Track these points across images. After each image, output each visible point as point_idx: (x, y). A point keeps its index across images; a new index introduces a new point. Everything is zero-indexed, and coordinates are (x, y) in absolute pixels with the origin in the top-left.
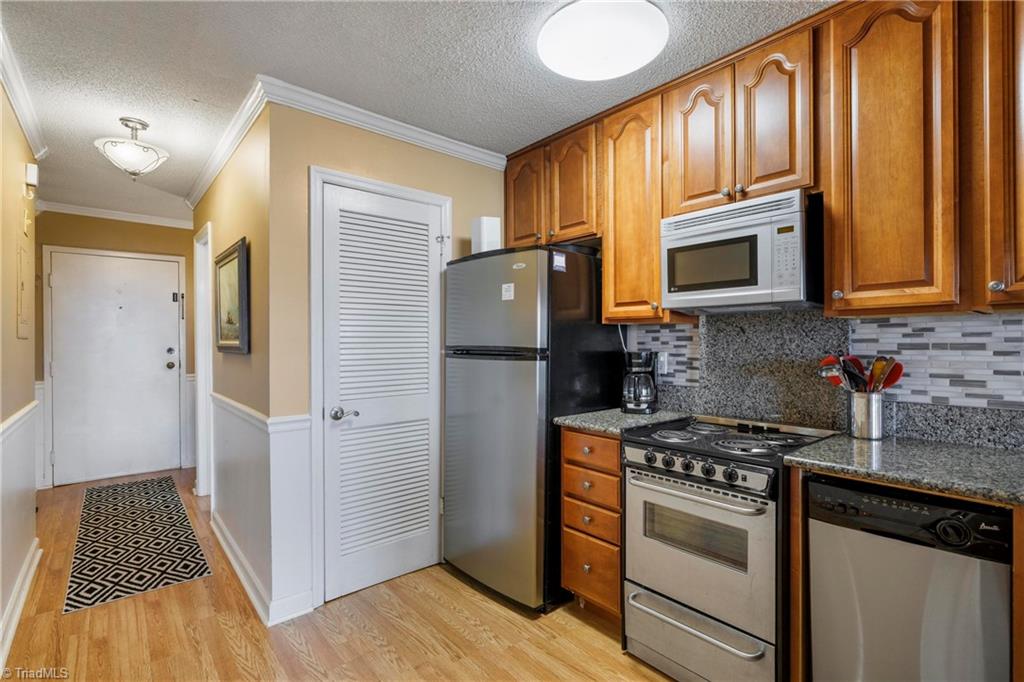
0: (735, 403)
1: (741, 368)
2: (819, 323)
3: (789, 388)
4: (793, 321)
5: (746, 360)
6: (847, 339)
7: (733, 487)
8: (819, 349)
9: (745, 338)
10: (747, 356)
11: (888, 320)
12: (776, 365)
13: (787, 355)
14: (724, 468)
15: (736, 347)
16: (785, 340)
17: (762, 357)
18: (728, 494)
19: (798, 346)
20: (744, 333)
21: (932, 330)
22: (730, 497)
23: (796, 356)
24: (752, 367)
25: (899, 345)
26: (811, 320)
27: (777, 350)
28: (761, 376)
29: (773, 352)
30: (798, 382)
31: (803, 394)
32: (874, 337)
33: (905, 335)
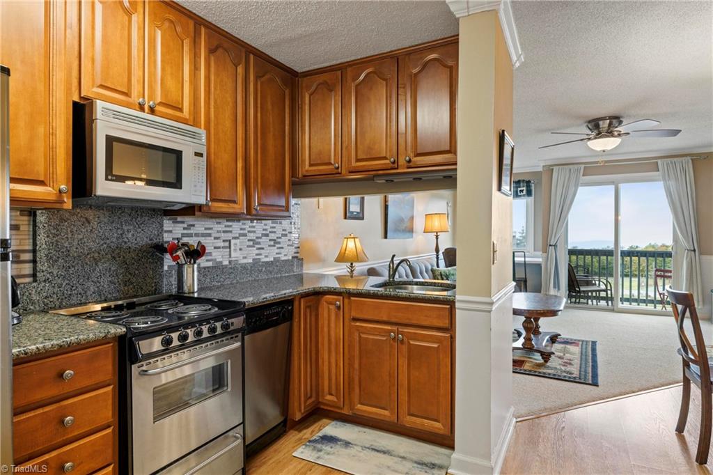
0: (81, 291)
1: (86, 257)
2: (147, 218)
3: (127, 269)
4: (130, 215)
5: (90, 249)
6: (162, 230)
7: (229, 333)
8: (147, 238)
9: (89, 228)
10: (92, 245)
11: (176, 219)
12: (117, 251)
13: (126, 243)
14: (221, 323)
15: (81, 237)
16: (124, 230)
17: (105, 245)
18: (223, 341)
19: (133, 235)
20: (89, 223)
21: (193, 225)
22: (225, 341)
23: (132, 243)
24: (97, 255)
25: (182, 234)
26: (142, 216)
27: (118, 238)
28: (105, 262)
29: (115, 240)
30: (133, 264)
31: (137, 272)
32: (171, 229)
33: (184, 229)
